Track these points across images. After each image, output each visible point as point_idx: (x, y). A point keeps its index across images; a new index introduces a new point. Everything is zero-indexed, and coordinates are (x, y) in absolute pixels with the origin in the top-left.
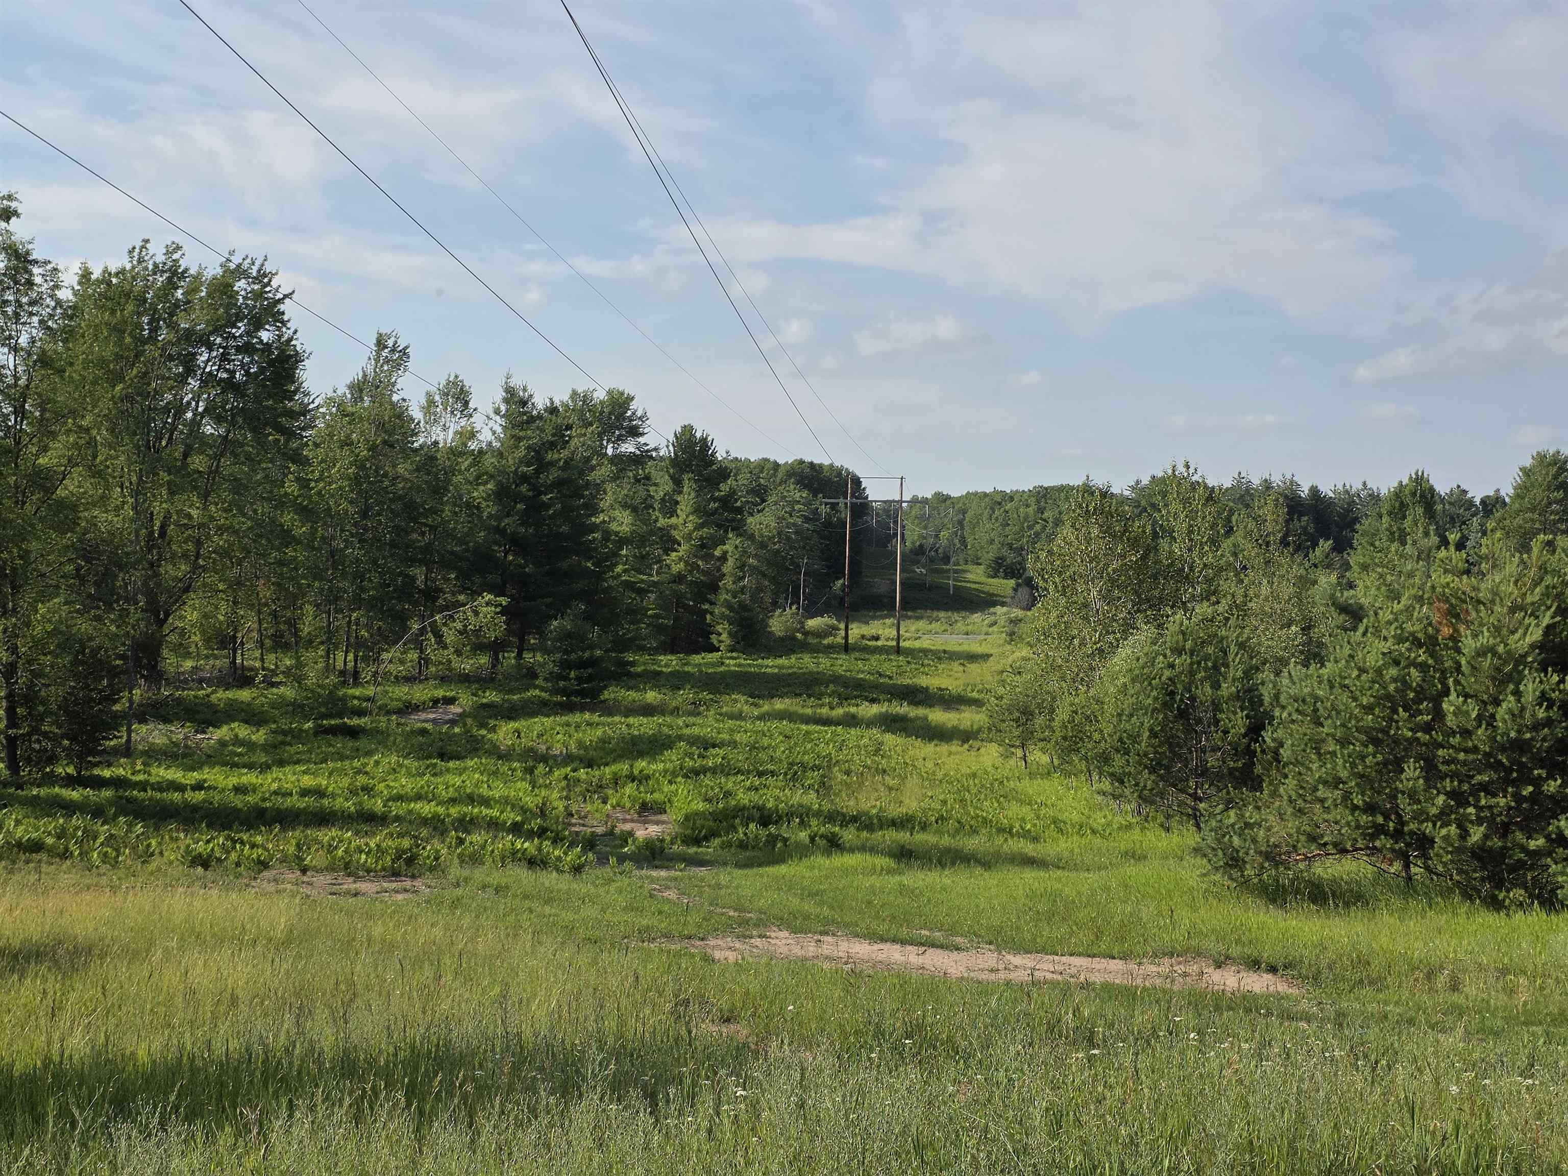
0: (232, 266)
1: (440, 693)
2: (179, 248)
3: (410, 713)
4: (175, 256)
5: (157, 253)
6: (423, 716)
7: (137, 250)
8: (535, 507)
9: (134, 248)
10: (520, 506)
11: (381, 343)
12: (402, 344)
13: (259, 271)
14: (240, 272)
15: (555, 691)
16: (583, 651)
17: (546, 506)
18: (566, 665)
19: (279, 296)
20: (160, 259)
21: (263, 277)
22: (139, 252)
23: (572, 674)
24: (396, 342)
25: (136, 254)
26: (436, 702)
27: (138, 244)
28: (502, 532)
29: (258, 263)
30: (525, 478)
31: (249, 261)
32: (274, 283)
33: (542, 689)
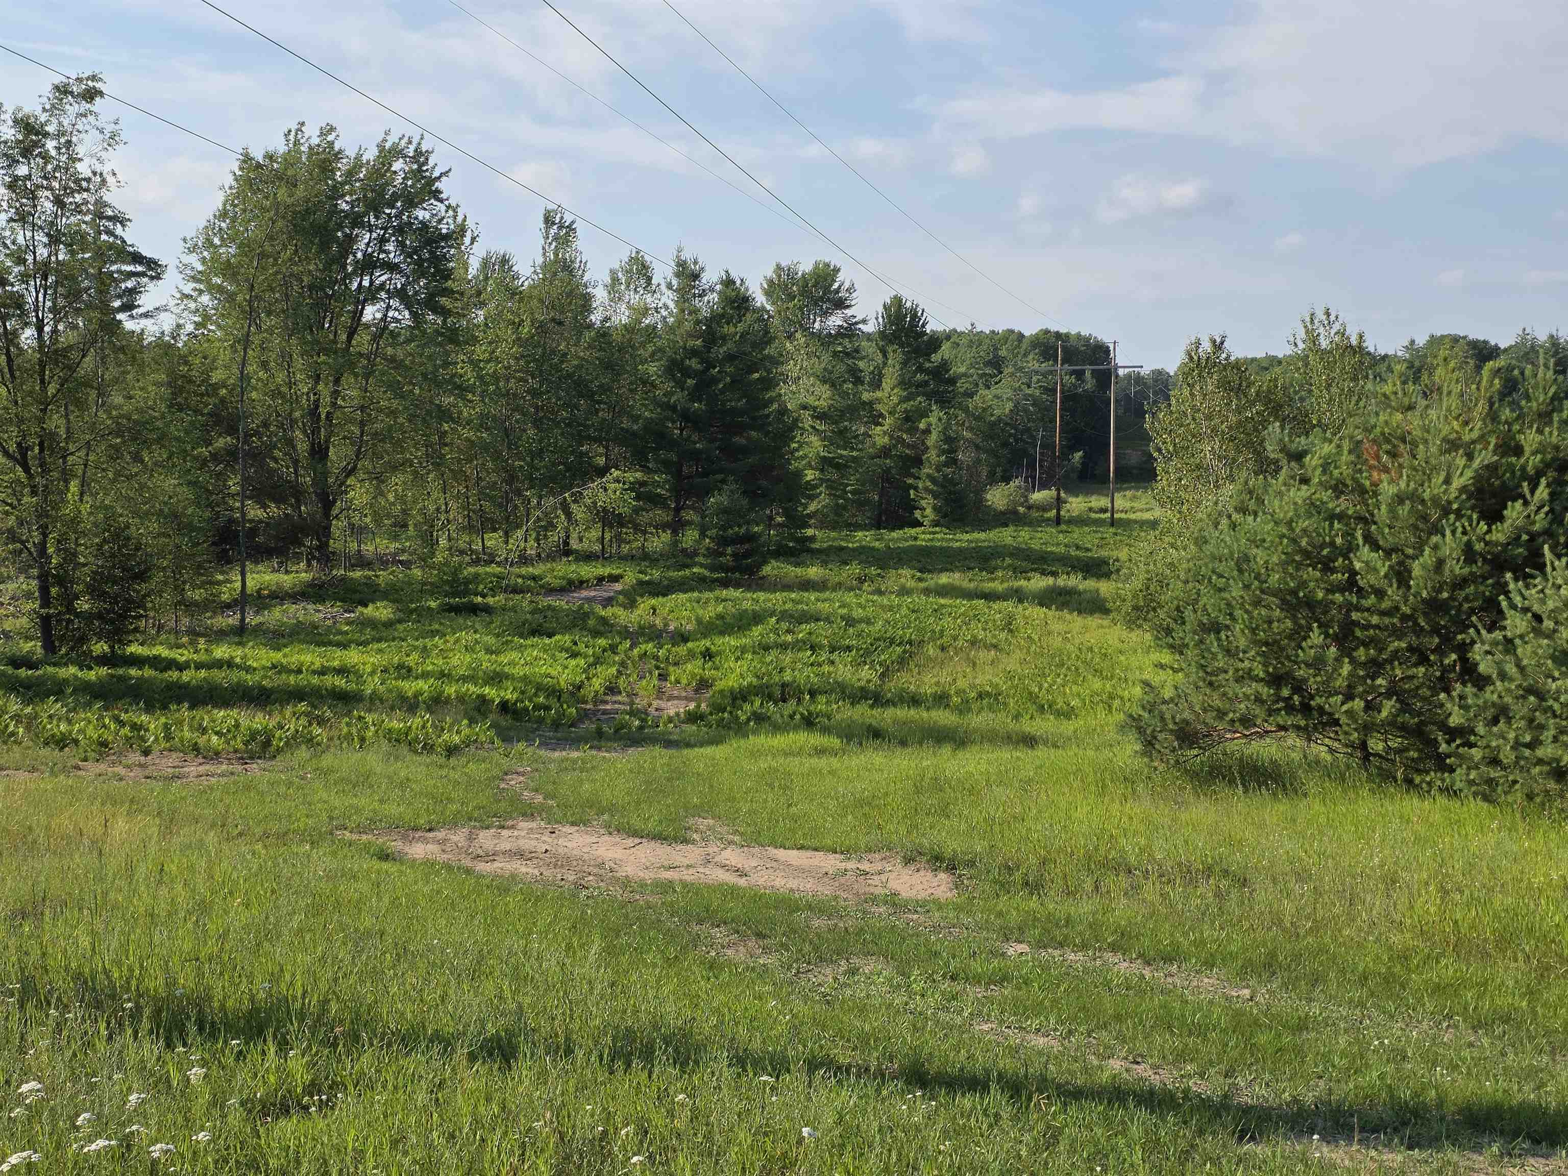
0: (388, 145)
1: (607, 571)
2: (332, 129)
3: (574, 591)
4: (330, 138)
5: (312, 135)
6: (585, 593)
7: (293, 133)
8: (704, 384)
9: (290, 131)
10: (690, 382)
11: (548, 220)
12: (568, 219)
13: (416, 151)
14: (396, 152)
15: (712, 569)
16: (740, 526)
17: (714, 381)
18: (724, 541)
19: (436, 174)
20: (315, 141)
21: (420, 157)
22: (295, 135)
23: (729, 550)
24: (562, 218)
25: (292, 137)
26: (600, 579)
27: (294, 127)
28: (673, 408)
29: (415, 142)
30: (694, 353)
31: (406, 140)
32: (431, 162)
33: (702, 565)
